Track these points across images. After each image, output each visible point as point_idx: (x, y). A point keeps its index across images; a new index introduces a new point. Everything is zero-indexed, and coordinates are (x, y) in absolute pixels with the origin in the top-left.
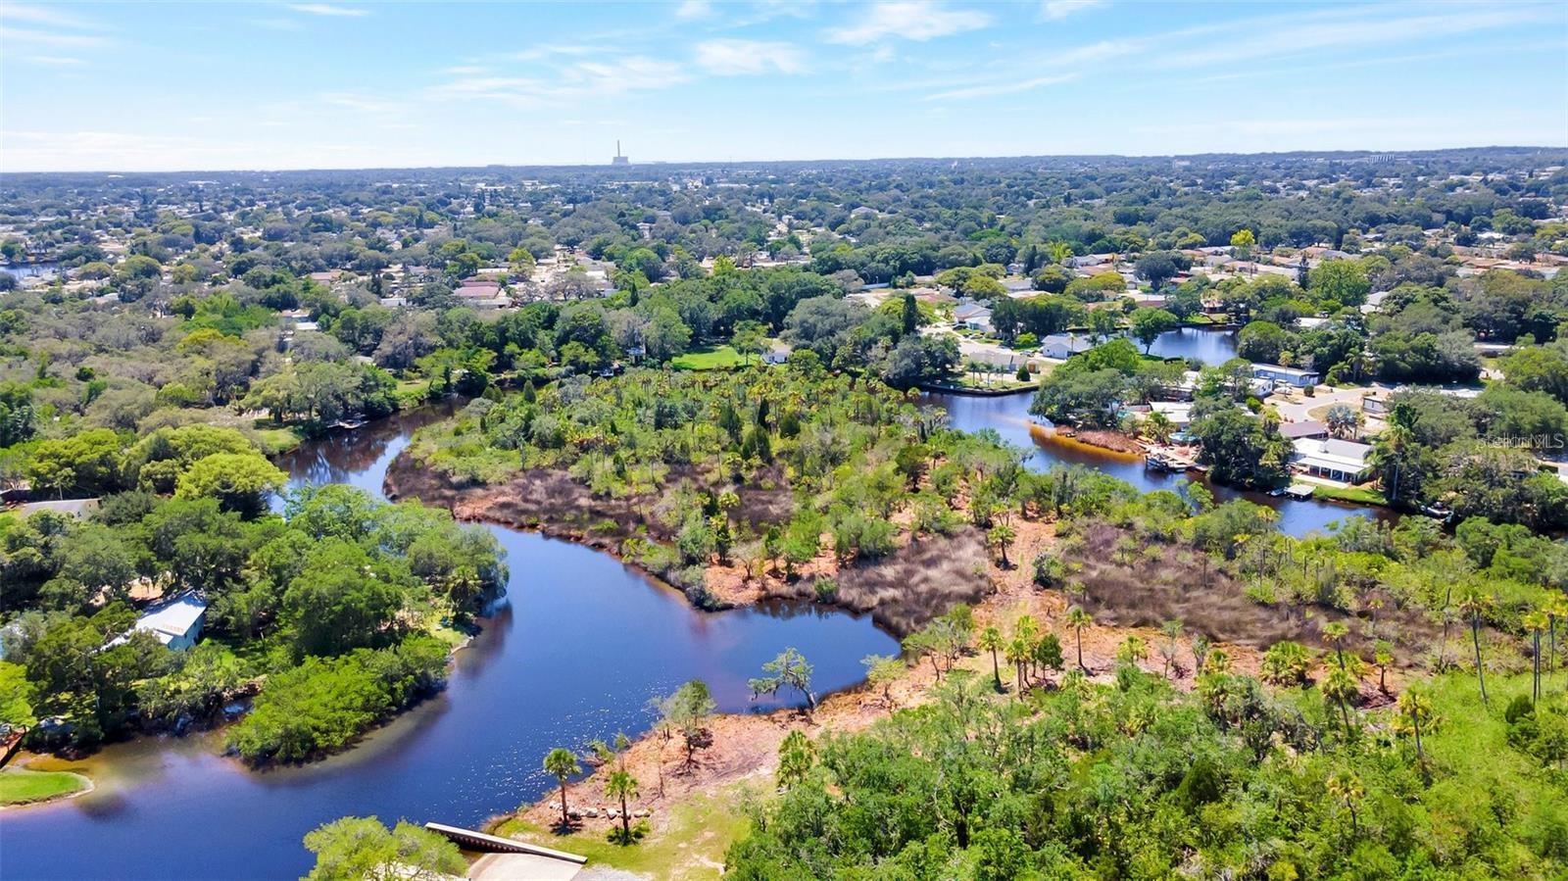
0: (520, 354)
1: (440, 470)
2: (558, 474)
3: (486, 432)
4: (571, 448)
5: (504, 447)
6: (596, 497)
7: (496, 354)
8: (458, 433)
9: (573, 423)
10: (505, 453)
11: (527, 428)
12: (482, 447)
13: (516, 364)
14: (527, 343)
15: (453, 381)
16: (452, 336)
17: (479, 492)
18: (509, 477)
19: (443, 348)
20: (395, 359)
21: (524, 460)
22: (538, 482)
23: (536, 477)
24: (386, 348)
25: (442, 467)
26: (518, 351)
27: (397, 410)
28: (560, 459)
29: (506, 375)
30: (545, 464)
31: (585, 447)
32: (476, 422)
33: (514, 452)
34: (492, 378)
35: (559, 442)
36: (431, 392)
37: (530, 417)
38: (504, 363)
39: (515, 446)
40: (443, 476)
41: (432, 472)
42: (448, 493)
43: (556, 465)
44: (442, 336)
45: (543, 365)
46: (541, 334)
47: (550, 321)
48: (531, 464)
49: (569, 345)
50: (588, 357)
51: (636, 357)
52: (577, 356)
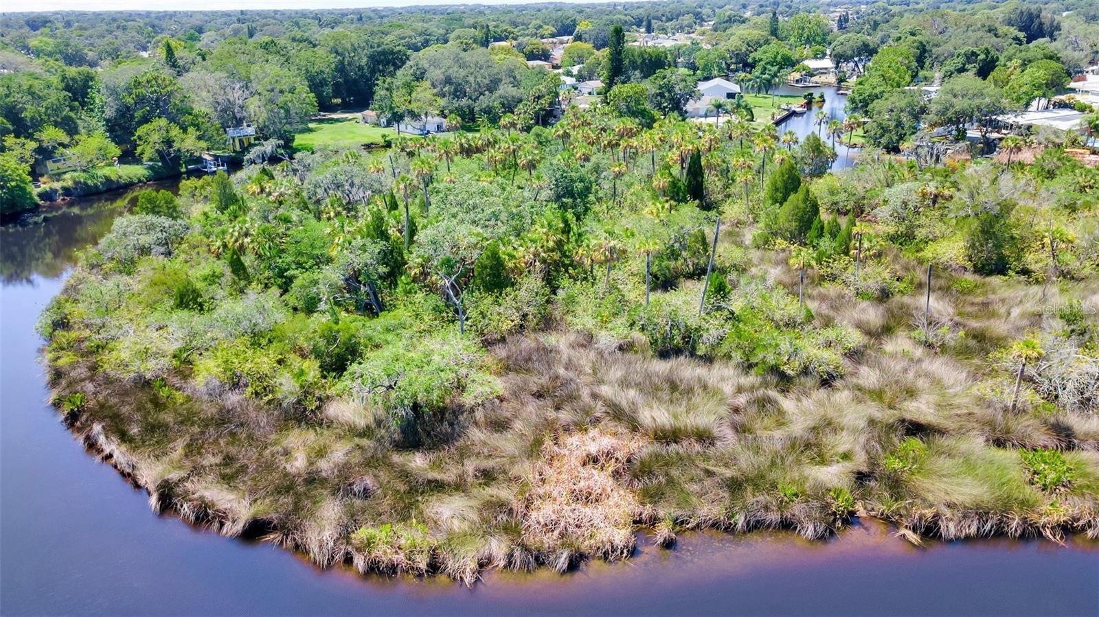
50: (188, 143)
51: (241, 141)
52: (169, 142)
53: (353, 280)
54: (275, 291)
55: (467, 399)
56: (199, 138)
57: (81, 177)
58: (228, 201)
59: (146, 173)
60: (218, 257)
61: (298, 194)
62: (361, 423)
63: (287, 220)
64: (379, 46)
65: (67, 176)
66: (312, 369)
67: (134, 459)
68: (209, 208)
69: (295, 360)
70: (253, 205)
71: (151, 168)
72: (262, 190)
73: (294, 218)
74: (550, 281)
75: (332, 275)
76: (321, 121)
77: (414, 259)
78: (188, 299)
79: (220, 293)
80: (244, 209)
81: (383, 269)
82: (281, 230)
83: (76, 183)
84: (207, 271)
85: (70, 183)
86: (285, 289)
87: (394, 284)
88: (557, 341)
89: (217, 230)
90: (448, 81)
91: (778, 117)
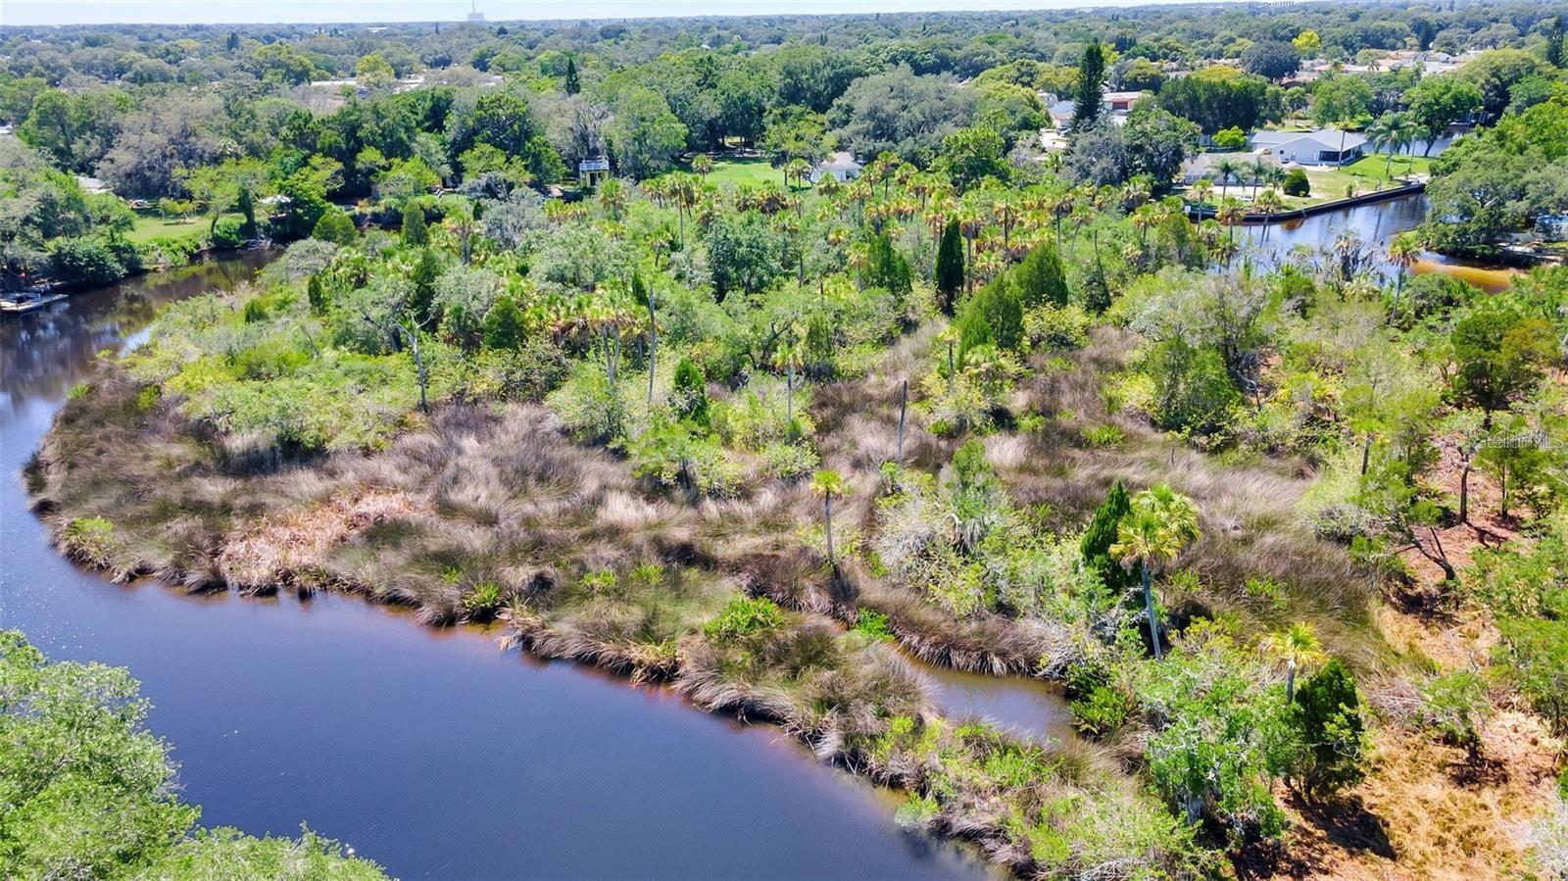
0: (387, 169)
1: (195, 416)
2: (517, 415)
3: (323, 312)
4: (538, 346)
5: (369, 347)
6: (653, 489)
7: (339, 166)
8: (254, 315)
9: (534, 283)
10: (371, 362)
11: (423, 297)
12: (310, 348)
13: (381, 188)
14: (397, 149)
15: (261, 217)
16: (256, 138)
17: (306, 481)
18: (390, 431)
19: (238, 157)
20: (146, 180)
21: (424, 380)
22: (469, 443)
23: (461, 426)
24: (124, 158)
25: (202, 408)
26: (383, 162)
27: (136, 272)
28: (519, 375)
29: (363, 208)
30: (480, 388)
31: (576, 343)
32: (300, 289)
33: (395, 359)
34: (337, 213)
35: (508, 332)
36: (216, 239)
37: (427, 272)
38: (354, 187)
39: (397, 343)
40: (203, 432)
41: (177, 419)
42: (214, 489)
43: (506, 393)
44: (236, 136)
45: (430, 191)
46: (423, 137)
47: (436, 117)
48: (441, 389)
49: (477, 152)
51: (592, 177)
65: (383, 201)
91: (1362, 192)
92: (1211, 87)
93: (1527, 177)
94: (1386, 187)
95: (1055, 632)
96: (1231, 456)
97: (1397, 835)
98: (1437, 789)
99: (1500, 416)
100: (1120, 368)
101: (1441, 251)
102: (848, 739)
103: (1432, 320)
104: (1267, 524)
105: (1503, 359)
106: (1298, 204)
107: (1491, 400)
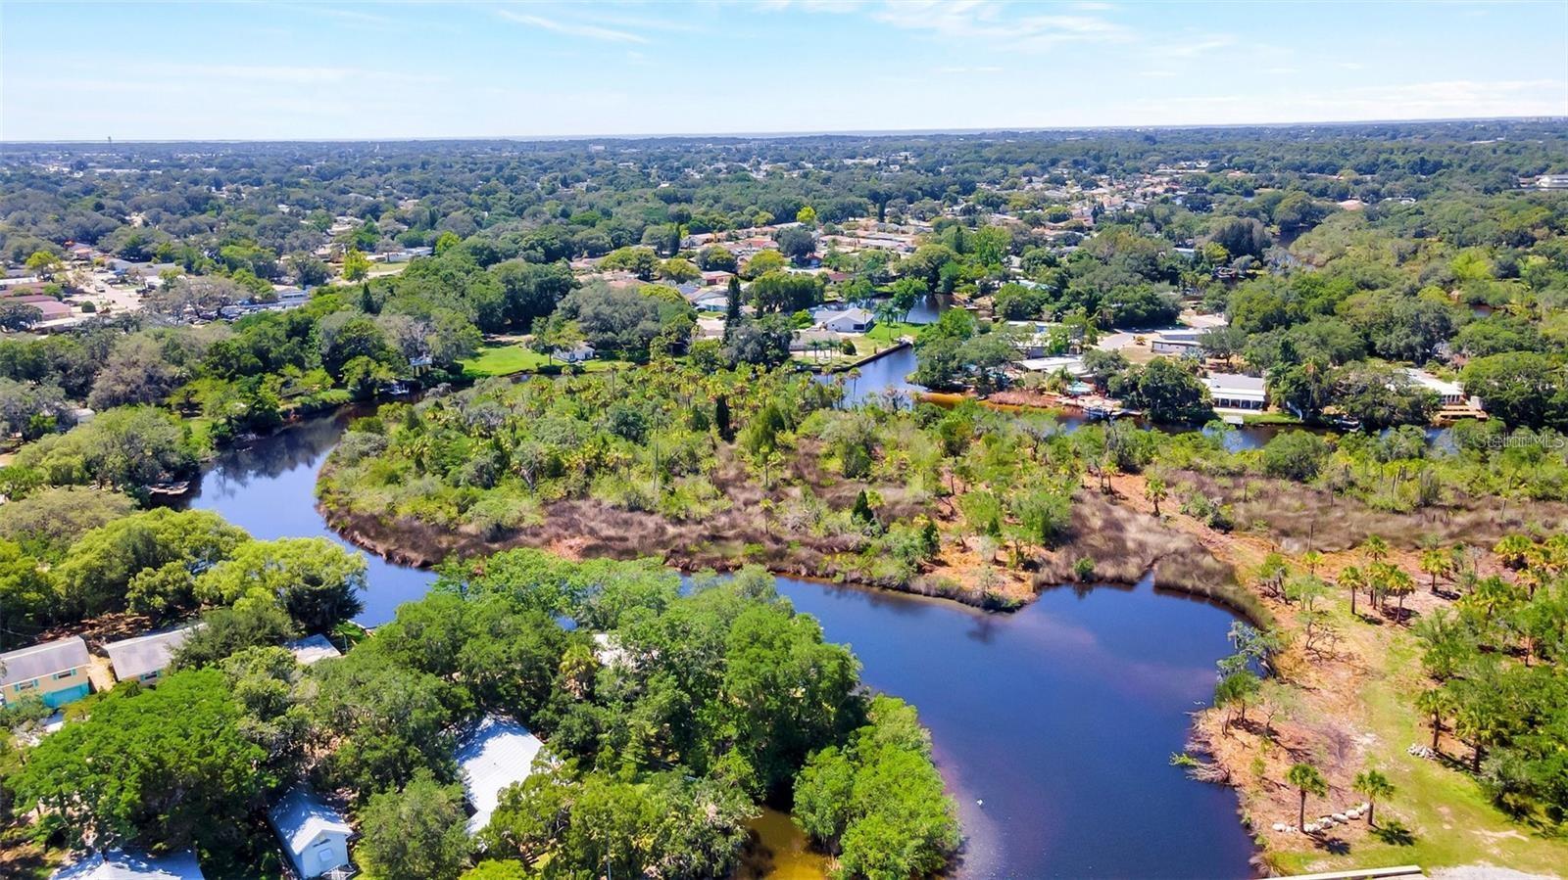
0: (302, 378)
6: (679, 521)
19: (194, 379)
26: (299, 374)
44: (179, 364)
46: (309, 353)
49: (358, 362)
50: (382, 373)
51: (421, 369)
52: (367, 373)
53: (481, 470)
54: (439, 476)
55: (524, 525)
56: (390, 369)
57: (307, 400)
58: (414, 423)
59: (350, 396)
60: (408, 457)
61: (457, 421)
62: (474, 533)
63: (448, 438)
64: (546, 276)
65: (297, 399)
66: (454, 511)
67: (375, 543)
68: (401, 427)
69: (446, 507)
70: (430, 427)
71: (352, 392)
72: (435, 417)
73: (453, 437)
74: (589, 473)
75: (469, 469)
76: (489, 345)
77: (514, 460)
78: (393, 479)
79: (409, 478)
80: (424, 430)
81: (497, 466)
82: (445, 443)
83: (303, 404)
84: (403, 466)
85: (299, 405)
86: (445, 475)
87: (502, 474)
88: (584, 505)
89: (407, 442)
90: (597, 317)
91: (881, 350)
92: (786, 285)
93: (956, 351)
94: (892, 346)
95: (853, 536)
96: (877, 484)
97: (950, 563)
98: (958, 554)
99: (959, 458)
100: (818, 457)
101: (925, 385)
102: (808, 569)
103: (932, 425)
104: (897, 503)
105: (957, 439)
106: (853, 360)
107: (955, 453)
